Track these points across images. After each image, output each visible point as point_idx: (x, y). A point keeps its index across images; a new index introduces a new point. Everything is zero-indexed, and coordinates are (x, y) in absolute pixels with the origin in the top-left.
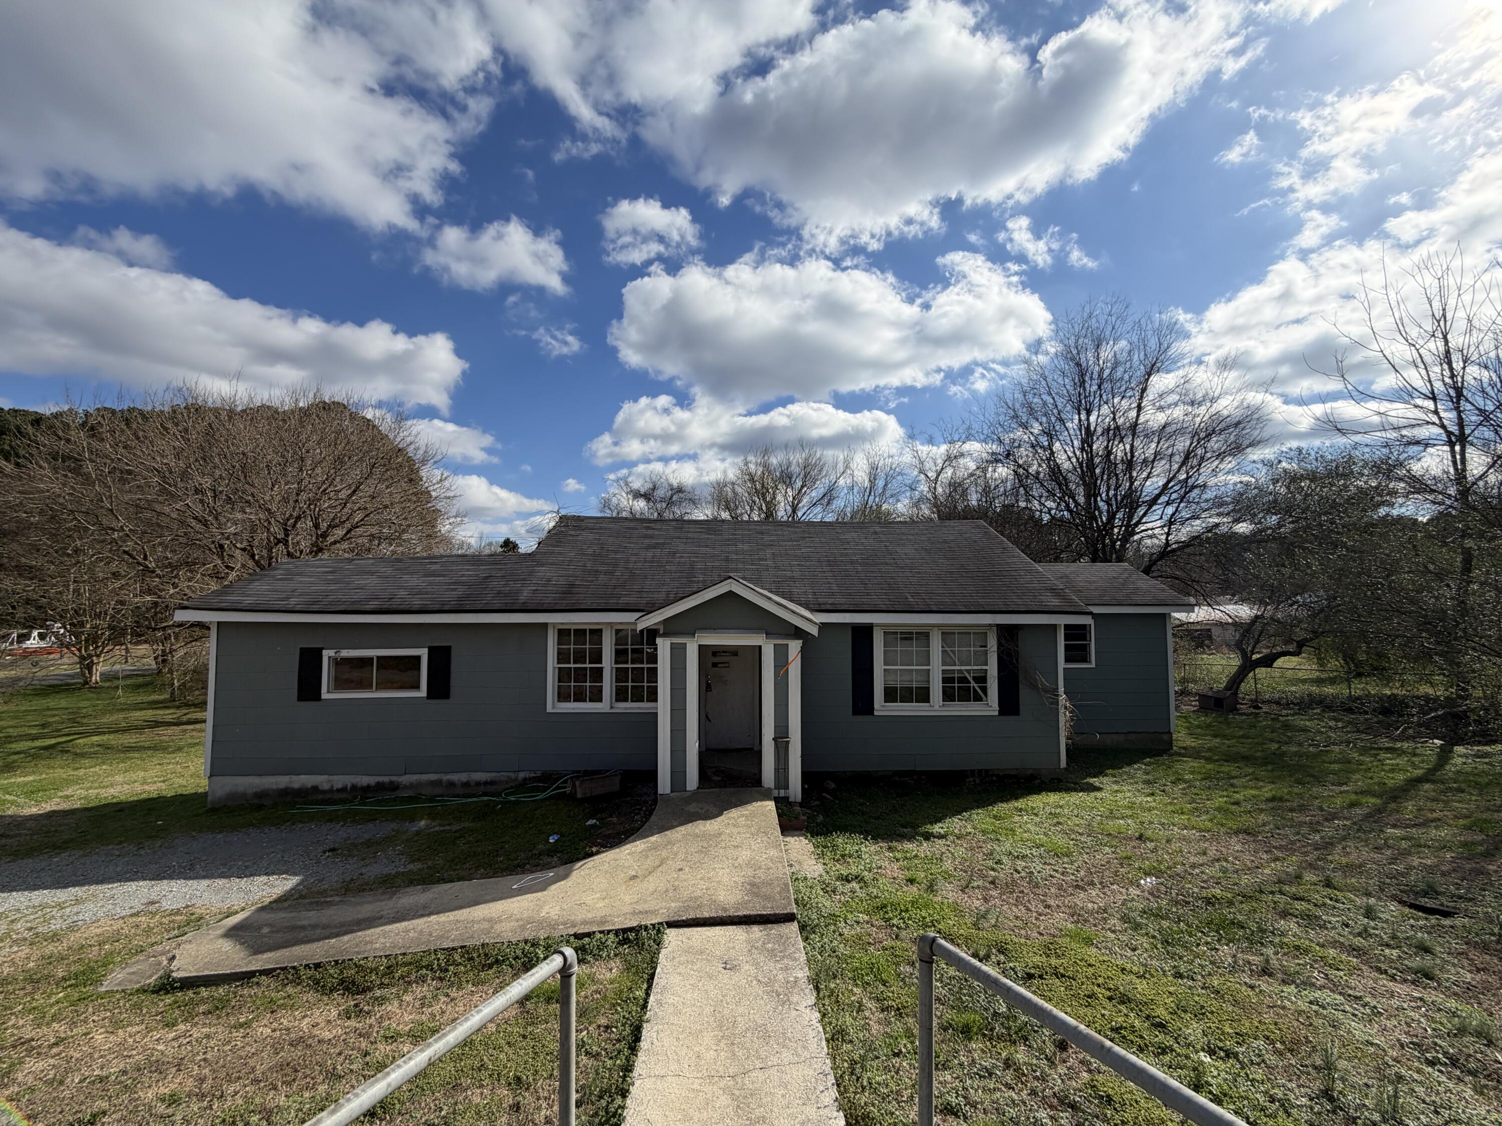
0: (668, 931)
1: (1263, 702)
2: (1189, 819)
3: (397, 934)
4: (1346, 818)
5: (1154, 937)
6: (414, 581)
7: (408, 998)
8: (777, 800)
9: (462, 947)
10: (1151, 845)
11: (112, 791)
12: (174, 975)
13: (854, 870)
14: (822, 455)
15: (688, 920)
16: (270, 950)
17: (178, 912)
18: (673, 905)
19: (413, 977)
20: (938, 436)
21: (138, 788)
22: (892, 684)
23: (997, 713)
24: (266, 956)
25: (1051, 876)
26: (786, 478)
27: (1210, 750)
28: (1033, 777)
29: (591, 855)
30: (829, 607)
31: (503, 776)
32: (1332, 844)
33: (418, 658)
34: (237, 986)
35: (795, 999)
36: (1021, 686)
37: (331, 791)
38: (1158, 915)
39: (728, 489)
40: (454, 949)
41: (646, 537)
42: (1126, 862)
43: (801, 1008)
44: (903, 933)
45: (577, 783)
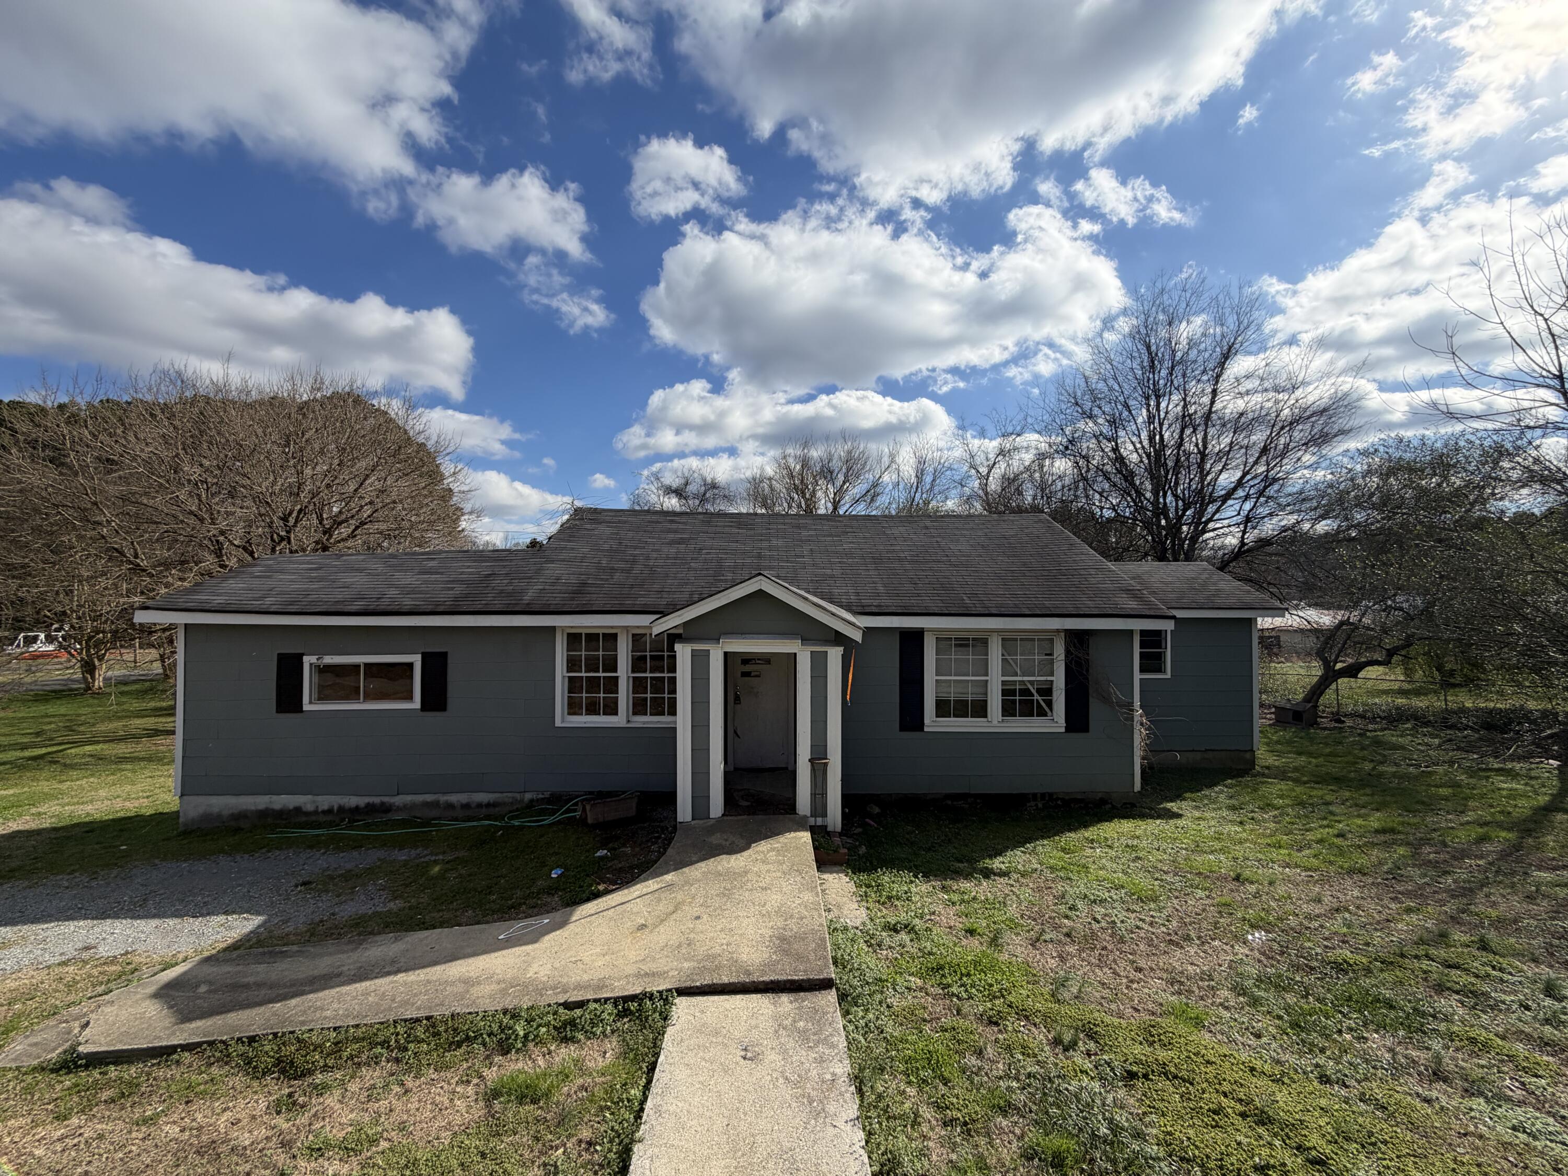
0: (677, 1000)
1: (1346, 716)
2: (1289, 855)
3: (355, 998)
4: (1476, 857)
5: (1280, 1018)
6: (409, 579)
7: (353, 1087)
8: (814, 830)
9: (428, 1018)
10: (1252, 888)
11: (89, 808)
12: (81, 1049)
13: (903, 917)
14: (865, 448)
15: (702, 986)
16: (201, 1017)
17: (113, 960)
18: (686, 965)
19: (364, 1057)
20: (990, 429)
21: (118, 804)
22: (944, 696)
23: (1063, 730)
24: (194, 1025)
25: (1138, 927)
26: (827, 473)
27: (1296, 769)
28: (1103, 801)
29: (597, 895)
30: (874, 610)
31: (506, 797)
32: (1471, 890)
33: (410, 666)
34: (153, 1065)
35: (831, 1108)
36: (1091, 700)
37: (316, 812)
38: (1280, 986)
39: (765, 486)
40: (418, 1020)
41: (670, 531)
42: (1225, 910)
43: (840, 1123)
44: (966, 1008)
45: (588, 807)
